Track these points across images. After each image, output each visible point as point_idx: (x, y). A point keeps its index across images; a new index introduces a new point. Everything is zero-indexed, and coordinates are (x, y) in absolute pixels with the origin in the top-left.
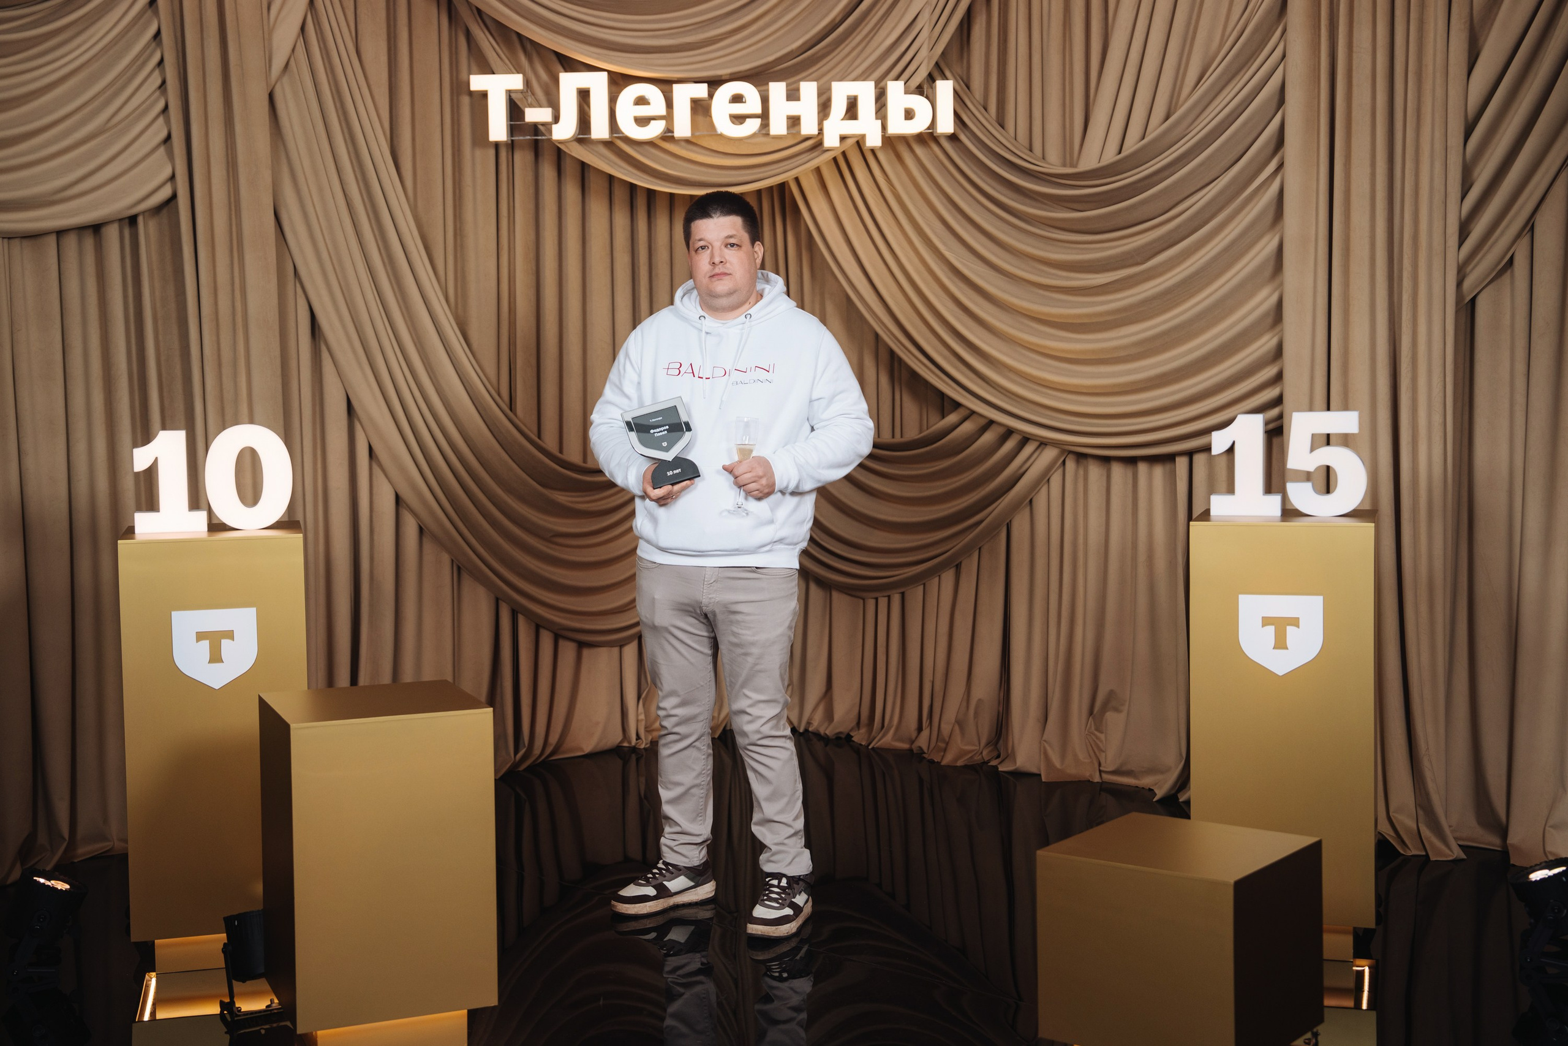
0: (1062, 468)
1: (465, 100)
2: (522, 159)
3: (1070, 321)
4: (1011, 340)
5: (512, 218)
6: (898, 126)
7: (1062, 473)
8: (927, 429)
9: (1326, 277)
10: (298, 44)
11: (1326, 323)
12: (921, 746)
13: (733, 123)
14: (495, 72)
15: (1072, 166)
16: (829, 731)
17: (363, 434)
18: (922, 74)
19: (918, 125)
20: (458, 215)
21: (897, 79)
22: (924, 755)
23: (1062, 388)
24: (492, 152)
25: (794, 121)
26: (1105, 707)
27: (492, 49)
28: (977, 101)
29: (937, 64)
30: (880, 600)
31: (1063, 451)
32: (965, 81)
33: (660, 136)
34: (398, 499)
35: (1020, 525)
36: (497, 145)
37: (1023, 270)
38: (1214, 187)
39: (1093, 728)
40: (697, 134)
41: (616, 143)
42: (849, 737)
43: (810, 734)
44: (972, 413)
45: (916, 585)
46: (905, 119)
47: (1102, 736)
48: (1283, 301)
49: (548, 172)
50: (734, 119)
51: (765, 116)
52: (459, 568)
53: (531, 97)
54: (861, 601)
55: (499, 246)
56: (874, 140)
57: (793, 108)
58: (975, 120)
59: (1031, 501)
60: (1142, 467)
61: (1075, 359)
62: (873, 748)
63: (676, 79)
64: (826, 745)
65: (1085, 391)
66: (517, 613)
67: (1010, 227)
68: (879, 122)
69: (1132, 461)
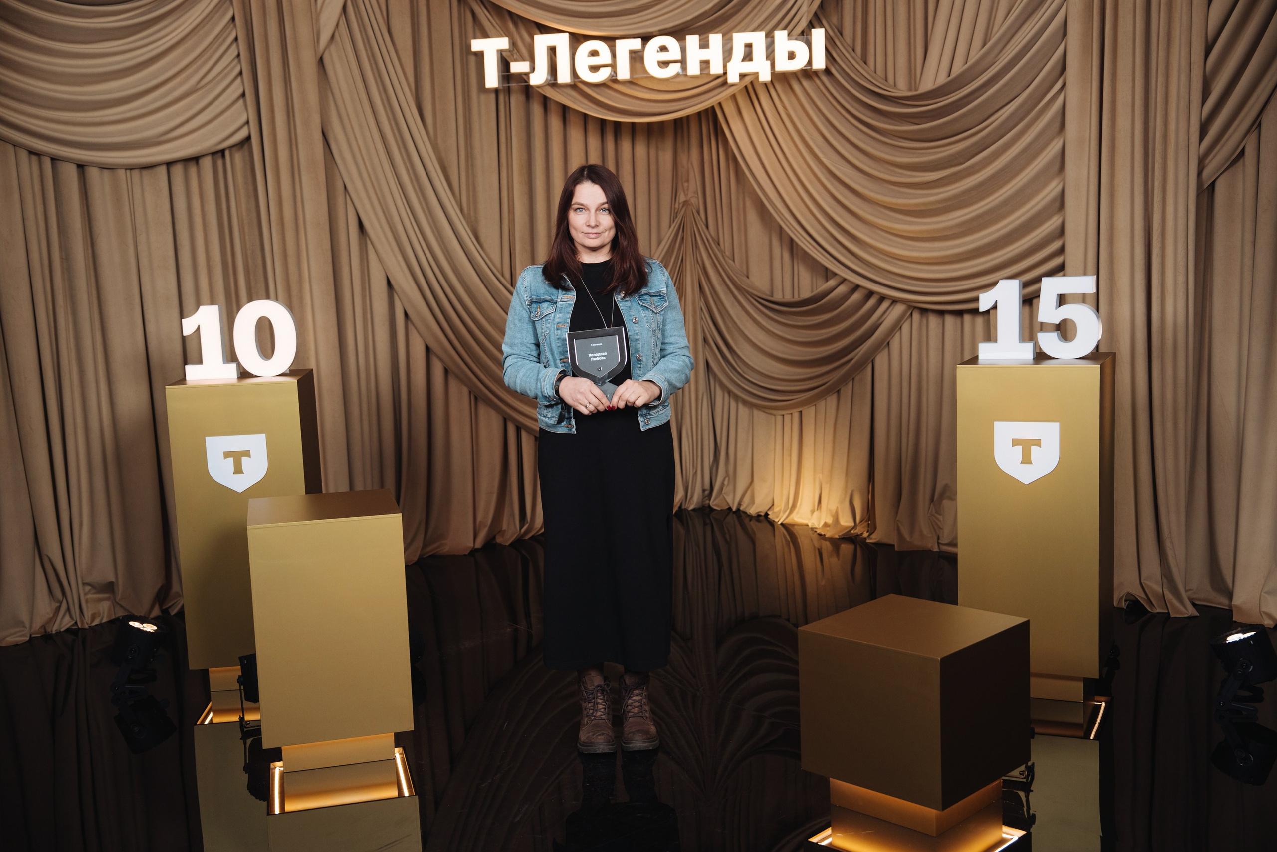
0: (909, 320)
1: (472, 59)
2: (516, 100)
3: (911, 209)
4: (872, 224)
5: (509, 144)
6: (783, 65)
7: (910, 323)
8: (816, 290)
9: (1097, 169)
10: (341, 22)
11: (1097, 206)
12: (814, 522)
13: (661, 68)
14: (490, 37)
15: (916, 90)
16: (753, 511)
17: (400, 303)
18: (803, 24)
19: (798, 64)
20: (469, 143)
21: (784, 29)
22: (816, 530)
23: (905, 259)
24: (493, 96)
25: (705, 64)
26: (942, 496)
27: (487, 20)
28: (847, 44)
29: (816, 14)
30: (785, 416)
31: (909, 307)
32: (840, 29)
33: (610, 78)
34: (428, 349)
35: (881, 360)
36: (496, 91)
37: (879, 171)
38: (1015, 103)
39: (934, 511)
40: (635, 76)
41: (576, 85)
42: (767, 514)
43: (742, 513)
44: (845, 280)
45: (809, 406)
46: (789, 59)
47: (941, 517)
48: (1066, 189)
49: (537, 110)
50: (662, 65)
51: (683, 62)
52: (476, 398)
53: (516, 54)
54: (773, 417)
55: (501, 164)
56: (765, 76)
57: (705, 55)
58: (844, 58)
59: (888, 343)
60: (967, 318)
61: (918, 237)
62: (782, 524)
63: (618, 37)
64: (751, 520)
65: (922, 261)
66: (520, 428)
67: (871, 139)
68: (769, 63)
69: (960, 314)
